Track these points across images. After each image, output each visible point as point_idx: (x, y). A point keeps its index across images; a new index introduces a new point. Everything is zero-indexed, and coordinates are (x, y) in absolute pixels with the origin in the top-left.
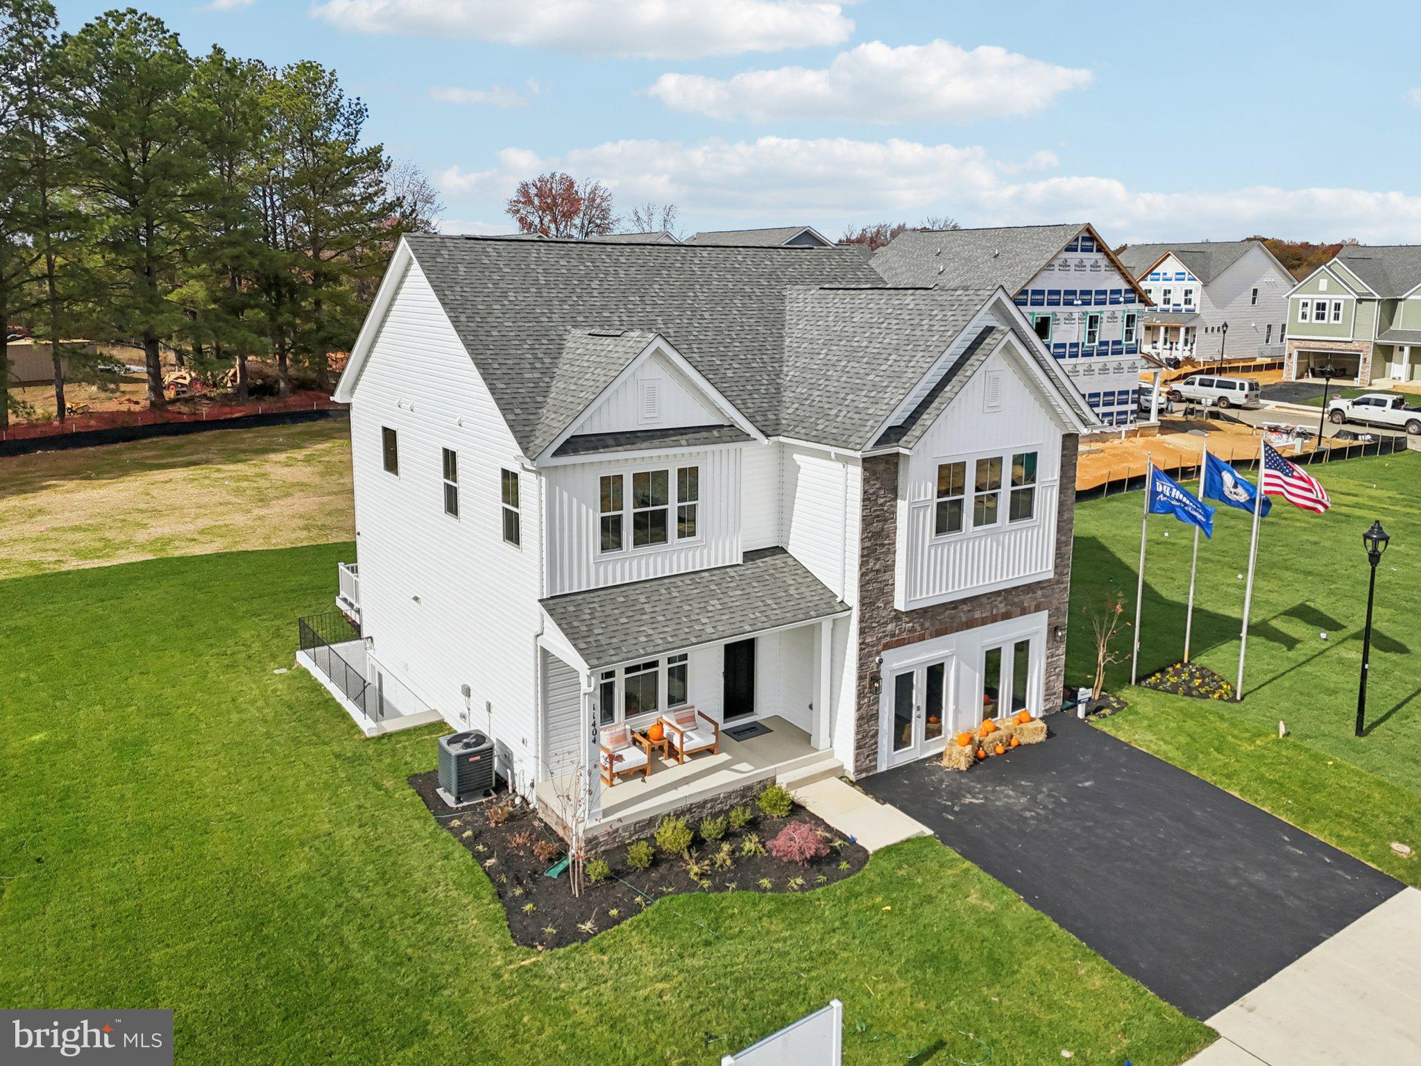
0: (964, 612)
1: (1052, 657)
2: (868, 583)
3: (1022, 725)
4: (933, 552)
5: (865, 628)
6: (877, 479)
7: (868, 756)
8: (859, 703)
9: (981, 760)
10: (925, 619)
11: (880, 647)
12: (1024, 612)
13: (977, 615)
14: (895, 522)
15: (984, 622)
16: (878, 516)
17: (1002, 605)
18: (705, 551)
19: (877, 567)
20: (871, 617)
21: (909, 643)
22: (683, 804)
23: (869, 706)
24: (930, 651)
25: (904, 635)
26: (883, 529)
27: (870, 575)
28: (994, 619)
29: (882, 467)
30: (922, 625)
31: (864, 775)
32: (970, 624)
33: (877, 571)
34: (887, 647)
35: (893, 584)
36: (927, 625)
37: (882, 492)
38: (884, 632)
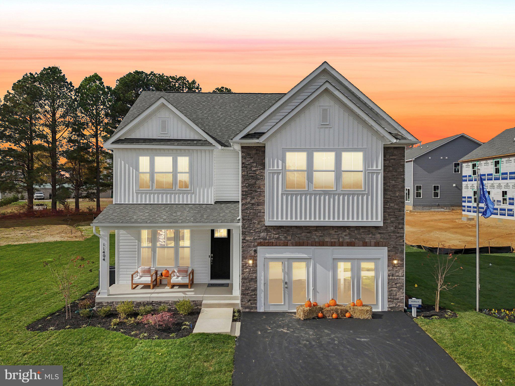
0: (317, 236)
1: (393, 276)
2: (247, 209)
3: (356, 307)
4: (284, 197)
5: (245, 232)
6: (251, 158)
7: (250, 300)
8: (243, 270)
9: (319, 318)
10: (288, 235)
11: (256, 244)
12: (365, 244)
13: (327, 239)
14: (264, 181)
15: (333, 244)
16: (252, 176)
17: (347, 237)
18: (193, 196)
19: (253, 202)
20: (249, 227)
21: (276, 245)
22: (148, 300)
23: (249, 274)
24: (292, 252)
25: (273, 241)
26: (255, 183)
27: (249, 205)
28: (341, 244)
29: (254, 152)
30: (286, 237)
31: (247, 310)
32: (322, 244)
33: (253, 204)
34: (261, 244)
35: (264, 212)
36: (289, 238)
37: (255, 165)
38: (259, 236)
